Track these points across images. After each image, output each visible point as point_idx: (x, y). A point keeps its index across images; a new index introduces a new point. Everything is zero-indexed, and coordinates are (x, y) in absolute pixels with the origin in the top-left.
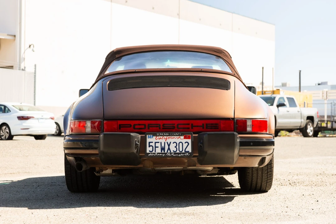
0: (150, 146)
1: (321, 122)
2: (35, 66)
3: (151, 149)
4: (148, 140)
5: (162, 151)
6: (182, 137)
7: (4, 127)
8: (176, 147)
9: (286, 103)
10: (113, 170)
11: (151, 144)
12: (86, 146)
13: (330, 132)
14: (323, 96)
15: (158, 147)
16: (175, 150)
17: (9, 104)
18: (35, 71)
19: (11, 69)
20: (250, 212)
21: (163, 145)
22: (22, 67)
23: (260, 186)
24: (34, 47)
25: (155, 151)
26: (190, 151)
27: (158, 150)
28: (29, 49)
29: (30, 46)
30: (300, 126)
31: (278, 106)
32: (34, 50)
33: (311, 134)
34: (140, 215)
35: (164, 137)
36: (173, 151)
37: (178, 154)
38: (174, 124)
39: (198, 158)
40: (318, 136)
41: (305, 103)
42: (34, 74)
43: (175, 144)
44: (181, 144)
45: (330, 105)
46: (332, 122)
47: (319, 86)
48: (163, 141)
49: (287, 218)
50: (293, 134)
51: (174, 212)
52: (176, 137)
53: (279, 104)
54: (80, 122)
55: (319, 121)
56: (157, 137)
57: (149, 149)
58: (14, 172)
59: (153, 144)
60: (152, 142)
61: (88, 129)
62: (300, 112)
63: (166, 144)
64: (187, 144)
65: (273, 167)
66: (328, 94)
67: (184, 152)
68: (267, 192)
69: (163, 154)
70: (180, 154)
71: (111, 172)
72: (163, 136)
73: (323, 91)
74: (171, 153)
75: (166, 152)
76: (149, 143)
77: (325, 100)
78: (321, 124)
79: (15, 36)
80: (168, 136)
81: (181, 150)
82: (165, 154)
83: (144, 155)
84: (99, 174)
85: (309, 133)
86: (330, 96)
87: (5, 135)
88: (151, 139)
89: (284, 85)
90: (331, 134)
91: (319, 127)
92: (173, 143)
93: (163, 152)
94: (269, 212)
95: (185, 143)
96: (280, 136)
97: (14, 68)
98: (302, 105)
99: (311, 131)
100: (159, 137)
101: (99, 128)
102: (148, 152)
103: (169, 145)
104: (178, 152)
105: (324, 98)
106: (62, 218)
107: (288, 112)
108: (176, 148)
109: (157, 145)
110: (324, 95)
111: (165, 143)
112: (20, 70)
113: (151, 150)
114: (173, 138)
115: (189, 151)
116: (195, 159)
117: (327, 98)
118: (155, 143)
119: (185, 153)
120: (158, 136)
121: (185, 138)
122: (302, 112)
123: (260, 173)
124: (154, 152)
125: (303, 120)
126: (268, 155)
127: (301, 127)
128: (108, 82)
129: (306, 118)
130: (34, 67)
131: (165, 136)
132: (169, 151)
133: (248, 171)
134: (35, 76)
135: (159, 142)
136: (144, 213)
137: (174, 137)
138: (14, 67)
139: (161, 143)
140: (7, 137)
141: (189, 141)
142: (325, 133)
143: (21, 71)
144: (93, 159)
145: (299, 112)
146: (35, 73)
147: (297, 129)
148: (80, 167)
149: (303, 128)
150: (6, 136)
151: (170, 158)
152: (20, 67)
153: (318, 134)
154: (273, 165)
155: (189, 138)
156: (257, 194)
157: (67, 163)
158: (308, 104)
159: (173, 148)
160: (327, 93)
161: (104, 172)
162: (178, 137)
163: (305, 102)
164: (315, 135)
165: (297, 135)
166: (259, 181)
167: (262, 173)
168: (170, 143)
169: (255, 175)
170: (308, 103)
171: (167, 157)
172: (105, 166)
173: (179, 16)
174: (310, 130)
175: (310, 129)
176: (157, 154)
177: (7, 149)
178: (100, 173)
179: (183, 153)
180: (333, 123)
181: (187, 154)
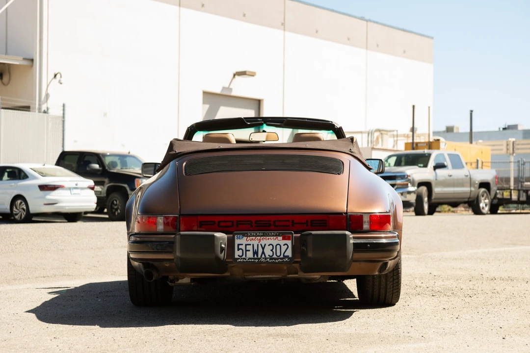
0: (239, 249)
1: (503, 191)
2: (64, 106)
3: (240, 252)
4: (237, 242)
5: (254, 256)
6: (280, 238)
7: (19, 201)
8: (272, 250)
9: (448, 162)
10: (191, 279)
11: (240, 247)
12: (158, 249)
13: (515, 205)
14: (508, 149)
15: (249, 251)
16: (271, 254)
17: (25, 167)
18: (64, 114)
19: (26, 111)
20: (364, 333)
21: (256, 248)
22: (44, 108)
23: (383, 297)
24: (61, 77)
25: (246, 256)
26: (290, 256)
27: (250, 255)
28: (54, 80)
29: (55, 76)
30: (469, 198)
31: (436, 168)
32: (62, 82)
33: (486, 210)
34: (228, 337)
35: (257, 238)
36: (269, 255)
37: (275, 259)
38: (270, 221)
39: (300, 264)
40: (499, 212)
41: (478, 161)
42: (61, 119)
43: (271, 246)
44: (278, 246)
45: (517, 164)
46: (519, 190)
47: (505, 131)
48: (256, 243)
49: (407, 340)
50: (461, 209)
51: (269, 333)
52: (272, 238)
53: (437, 164)
54: (149, 217)
55: (498, 189)
56: (249, 238)
57: (237, 253)
58: (49, 275)
59: (243, 247)
60: (242, 245)
61: (160, 227)
62: (469, 177)
63: (260, 246)
64: (286, 246)
65: (401, 273)
66: (516, 147)
67: (282, 256)
68: (394, 305)
69: (255, 259)
70: (278, 259)
71: (190, 281)
72: (256, 236)
73: (507, 142)
74: (266, 258)
75: (259, 256)
76: (239, 245)
77: (510, 154)
78: (503, 194)
79: (32, 60)
80: (262, 236)
81: (278, 254)
82: (259, 259)
83: (231, 260)
84: (173, 284)
85: (483, 208)
86: (518, 149)
87: (20, 213)
88: (241, 241)
89: (450, 130)
90: (518, 209)
91: (499, 199)
92: (269, 245)
93: (256, 257)
94: (387, 333)
95: (284, 245)
96: (439, 212)
97: (31, 110)
98: (474, 165)
99: (486, 205)
100: (251, 238)
101: (173, 225)
102: (236, 256)
103: (263, 249)
104: (275, 256)
105: (509, 152)
106: (132, 341)
107: (451, 176)
108: (272, 252)
109: (249, 248)
110: (509, 147)
111: (258, 245)
112: (40, 112)
113: (241, 255)
114: (269, 239)
115: (288, 256)
116: (297, 266)
117: (513, 153)
118: (246, 245)
119: (284, 258)
120: (250, 236)
121: (284, 239)
122: (472, 177)
123: (384, 281)
124: (244, 257)
125: (473, 189)
126: (391, 260)
127: (470, 200)
128: (184, 164)
129: (477, 186)
130: (62, 108)
131: (258, 236)
132: (263, 256)
133: (369, 279)
134: (64, 121)
135: (250, 245)
136: (232, 334)
137: (269, 237)
138: (31, 107)
139: (253, 245)
140: (23, 216)
141: (289, 243)
142: (509, 208)
143: (42, 114)
144: (167, 265)
145: (467, 176)
146: (64, 117)
147: (465, 203)
148: (149, 275)
149: (473, 201)
150: (21, 215)
151: (265, 265)
152: (40, 109)
153: (498, 209)
154: (401, 270)
155: (288, 239)
156: (380, 309)
157: (131, 268)
158: (482, 163)
159: (268, 252)
160: (515, 145)
161: (180, 281)
162: (275, 237)
163: (479, 159)
164: (493, 210)
165: (466, 211)
166: (383, 291)
167: (386, 281)
168: (265, 245)
169: (377, 283)
170: (483, 161)
171: (261, 263)
172: (182, 274)
173: (284, 26)
174: (484, 204)
175: (485, 202)
176: (249, 259)
177: (31, 239)
178: (175, 283)
179: (281, 259)
180: (521, 192)
181: (287, 259)
